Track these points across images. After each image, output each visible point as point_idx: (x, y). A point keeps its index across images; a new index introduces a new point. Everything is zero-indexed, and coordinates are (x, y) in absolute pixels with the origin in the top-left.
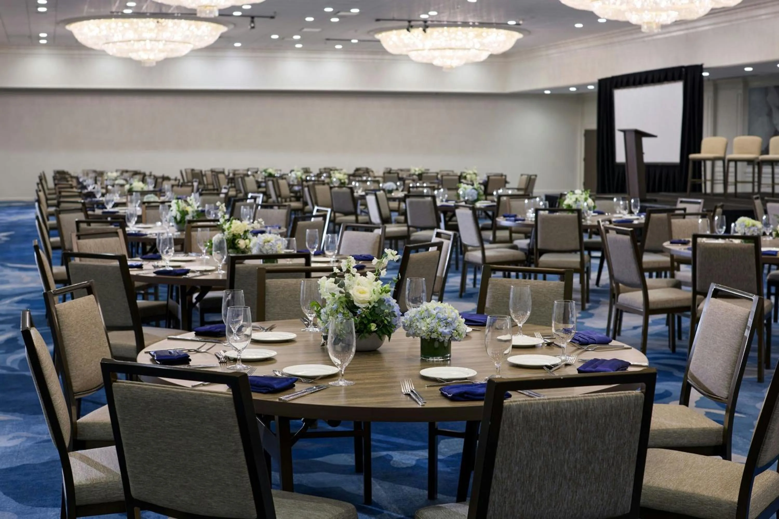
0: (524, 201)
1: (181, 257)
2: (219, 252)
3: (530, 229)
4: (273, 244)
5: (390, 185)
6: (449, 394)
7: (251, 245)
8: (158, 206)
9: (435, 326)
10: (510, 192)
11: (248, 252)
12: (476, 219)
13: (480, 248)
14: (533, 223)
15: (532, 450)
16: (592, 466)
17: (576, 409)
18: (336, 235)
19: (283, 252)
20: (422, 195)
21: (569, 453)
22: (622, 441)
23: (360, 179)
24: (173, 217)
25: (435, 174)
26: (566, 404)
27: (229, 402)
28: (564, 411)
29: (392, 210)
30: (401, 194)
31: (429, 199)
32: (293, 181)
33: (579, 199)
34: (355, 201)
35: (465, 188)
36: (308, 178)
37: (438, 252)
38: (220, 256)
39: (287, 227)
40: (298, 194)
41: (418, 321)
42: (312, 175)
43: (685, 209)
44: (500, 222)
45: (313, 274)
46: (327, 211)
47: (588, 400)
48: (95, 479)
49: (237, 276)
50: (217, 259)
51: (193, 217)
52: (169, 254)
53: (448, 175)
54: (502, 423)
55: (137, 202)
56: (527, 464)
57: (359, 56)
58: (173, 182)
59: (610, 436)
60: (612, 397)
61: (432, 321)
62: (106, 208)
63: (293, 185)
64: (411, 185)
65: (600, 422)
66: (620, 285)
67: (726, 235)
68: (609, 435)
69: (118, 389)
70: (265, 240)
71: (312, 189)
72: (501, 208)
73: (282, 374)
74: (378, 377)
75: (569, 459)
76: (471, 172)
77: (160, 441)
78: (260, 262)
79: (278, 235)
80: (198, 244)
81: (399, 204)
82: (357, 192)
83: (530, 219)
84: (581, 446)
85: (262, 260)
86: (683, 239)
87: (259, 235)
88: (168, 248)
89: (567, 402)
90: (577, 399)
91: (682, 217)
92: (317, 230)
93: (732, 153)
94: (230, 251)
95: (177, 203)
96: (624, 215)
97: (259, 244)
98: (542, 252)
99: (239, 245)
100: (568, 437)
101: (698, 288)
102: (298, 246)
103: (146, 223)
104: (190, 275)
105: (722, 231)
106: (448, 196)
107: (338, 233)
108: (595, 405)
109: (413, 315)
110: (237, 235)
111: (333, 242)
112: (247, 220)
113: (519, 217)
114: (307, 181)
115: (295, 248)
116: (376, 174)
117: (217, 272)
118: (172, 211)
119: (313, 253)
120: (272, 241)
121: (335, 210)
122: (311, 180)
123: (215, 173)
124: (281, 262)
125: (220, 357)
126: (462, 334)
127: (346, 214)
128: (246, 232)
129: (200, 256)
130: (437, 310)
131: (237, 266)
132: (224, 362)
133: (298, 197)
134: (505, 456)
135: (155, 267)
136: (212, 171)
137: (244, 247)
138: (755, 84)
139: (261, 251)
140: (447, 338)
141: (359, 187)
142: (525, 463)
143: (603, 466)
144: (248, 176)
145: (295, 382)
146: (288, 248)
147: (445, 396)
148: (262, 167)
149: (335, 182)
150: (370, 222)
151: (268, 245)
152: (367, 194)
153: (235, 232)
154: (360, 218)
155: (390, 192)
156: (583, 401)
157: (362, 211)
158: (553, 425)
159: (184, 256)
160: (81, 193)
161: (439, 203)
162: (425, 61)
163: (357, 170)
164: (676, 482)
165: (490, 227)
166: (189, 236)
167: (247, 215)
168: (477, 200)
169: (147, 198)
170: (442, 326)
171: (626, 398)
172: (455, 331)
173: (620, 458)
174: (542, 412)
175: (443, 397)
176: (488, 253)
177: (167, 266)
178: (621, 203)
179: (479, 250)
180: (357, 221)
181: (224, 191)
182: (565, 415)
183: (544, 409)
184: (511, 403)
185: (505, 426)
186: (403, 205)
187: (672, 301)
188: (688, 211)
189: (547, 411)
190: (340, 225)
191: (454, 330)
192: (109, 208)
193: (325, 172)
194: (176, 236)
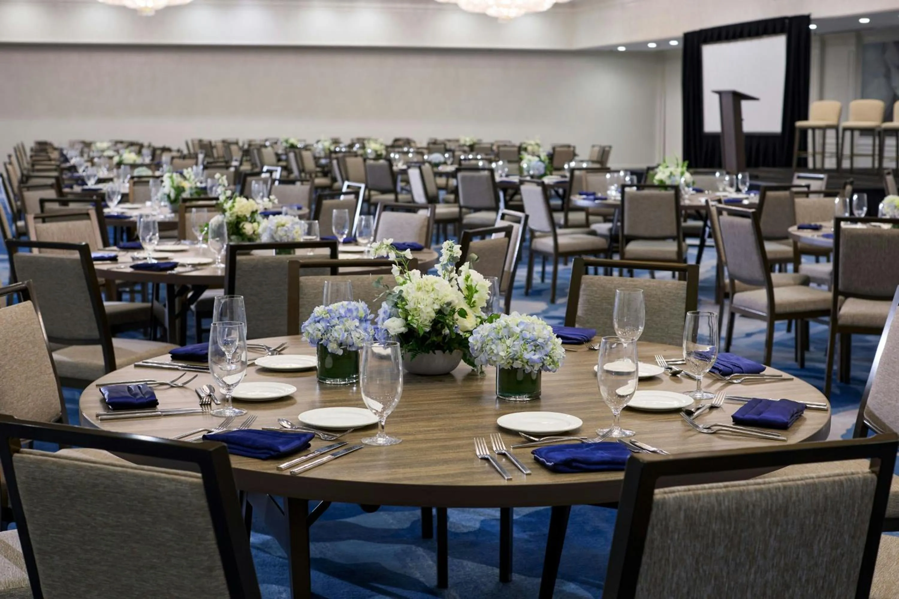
0: (605, 175)
1: (170, 245)
2: (218, 239)
3: (612, 210)
4: (289, 229)
5: (436, 157)
6: (547, 462)
7: (260, 230)
8: (148, 182)
9: (519, 351)
10: (585, 165)
11: (256, 239)
12: (547, 198)
13: (552, 234)
14: (619, 203)
15: (697, 570)
16: (791, 591)
17: (770, 502)
18: (372, 217)
19: (301, 240)
20: (477, 169)
21: (756, 573)
22: (839, 551)
23: (400, 150)
24: (165, 194)
25: (489, 146)
26: (754, 494)
27: (197, 490)
28: (751, 507)
29: (440, 188)
30: (450, 168)
31: (486, 173)
32: (319, 153)
33: (674, 173)
34: (394, 175)
35: (530, 161)
36: (338, 149)
37: (507, 239)
38: (218, 245)
39: (310, 207)
40: (326, 169)
41: (493, 343)
42: (341, 145)
43: (808, 186)
44: (575, 201)
45: (341, 270)
46: (360, 188)
47: (790, 487)
48: (12, 582)
49: (238, 272)
50: (215, 249)
51: (191, 195)
52: (153, 241)
53: (505, 146)
54: (649, 529)
55: (125, 177)
56: (688, 593)
57: (399, 5)
58: (175, 154)
59: (821, 544)
60: (827, 482)
61: (515, 343)
62: (87, 185)
63: (320, 158)
64: (462, 157)
65: (807, 522)
66: (736, 282)
67: (868, 217)
68: (819, 542)
69: (21, 465)
70: (277, 223)
71: (342, 162)
72: (575, 184)
73: (292, 425)
74: (436, 428)
75: (755, 581)
76: (532, 142)
77: (89, 548)
78: (272, 253)
79: (295, 216)
80: (193, 230)
81: (447, 181)
82: (397, 166)
83: (613, 198)
84: (775, 561)
85: (274, 251)
86: (813, 224)
87: (271, 217)
88: (151, 233)
89: (756, 491)
90: (771, 485)
91: (805, 195)
92: (347, 210)
93: (847, 120)
94: (233, 237)
95: (171, 177)
96: (730, 193)
97: (270, 228)
98: (629, 239)
99: (244, 231)
100: (755, 547)
101: (840, 287)
102: (321, 232)
103: (134, 202)
104: (178, 270)
105: (862, 213)
106: (508, 171)
107: (374, 215)
108: (800, 496)
109: (486, 334)
110: (242, 217)
111: (367, 226)
112: (259, 198)
113: (599, 195)
114: (335, 152)
115: (318, 233)
116: (419, 145)
117: (214, 266)
118: (164, 187)
119: (341, 240)
120: (287, 225)
121: (370, 186)
122: (340, 152)
123: (227, 144)
124: (300, 252)
125: (202, 395)
126: (558, 362)
127: (384, 192)
128: (253, 213)
129: (195, 244)
130: (522, 327)
131: (239, 258)
132: (207, 404)
133: (326, 172)
134: (653, 580)
135: (134, 259)
136: (224, 142)
137: (251, 232)
138: (869, 39)
139: (272, 237)
140: (536, 368)
141: (399, 160)
142: (685, 590)
143: (807, 591)
144: (265, 146)
145: (310, 439)
146: (309, 233)
147: (543, 465)
148: (282, 137)
149: (371, 154)
150: (413, 201)
151: (282, 230)
152: (409, 167)
153: (239, 213)
154: (400, 197)
155: (437, 165)
156: (782, 489)
157: (402, 189)
158: (732, 529)
159: (174, 244)
160: (58, 166)
161: (498, 179)
162: (477, 10)
163: (396, 140)
164: (883, 586)
165: (560, 208)
166: (183, 219)
167: (259, 192)
168: (545, 175)
169: (138, 172)
170: (529, 350)
171: (849, 483)
172: (548, 358)
173: (835, 577)
174: (716, 509)
175: (537, 466)
176: (561, 240)
177: (150, 258)
178: (727, 178)
179: (549, 236)
180: (396, 200)
181: (235, 163)
182: (753, 512)
183: (720, 505)
184: (666, 496)
185: (655, 532)
186: (453, 182)
187: (805, 303)
188: (812, 188)
189: (723, 507)
190: (376, 205)
191: (546, 355)
192: (91, 184)
193: (358, 142)
194: (169, 218)
